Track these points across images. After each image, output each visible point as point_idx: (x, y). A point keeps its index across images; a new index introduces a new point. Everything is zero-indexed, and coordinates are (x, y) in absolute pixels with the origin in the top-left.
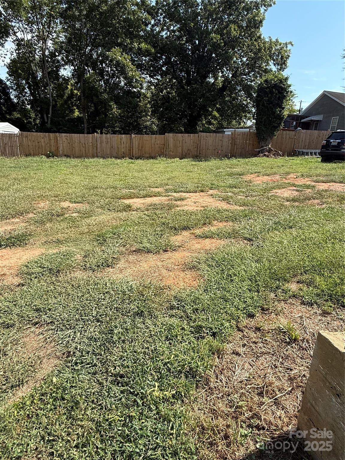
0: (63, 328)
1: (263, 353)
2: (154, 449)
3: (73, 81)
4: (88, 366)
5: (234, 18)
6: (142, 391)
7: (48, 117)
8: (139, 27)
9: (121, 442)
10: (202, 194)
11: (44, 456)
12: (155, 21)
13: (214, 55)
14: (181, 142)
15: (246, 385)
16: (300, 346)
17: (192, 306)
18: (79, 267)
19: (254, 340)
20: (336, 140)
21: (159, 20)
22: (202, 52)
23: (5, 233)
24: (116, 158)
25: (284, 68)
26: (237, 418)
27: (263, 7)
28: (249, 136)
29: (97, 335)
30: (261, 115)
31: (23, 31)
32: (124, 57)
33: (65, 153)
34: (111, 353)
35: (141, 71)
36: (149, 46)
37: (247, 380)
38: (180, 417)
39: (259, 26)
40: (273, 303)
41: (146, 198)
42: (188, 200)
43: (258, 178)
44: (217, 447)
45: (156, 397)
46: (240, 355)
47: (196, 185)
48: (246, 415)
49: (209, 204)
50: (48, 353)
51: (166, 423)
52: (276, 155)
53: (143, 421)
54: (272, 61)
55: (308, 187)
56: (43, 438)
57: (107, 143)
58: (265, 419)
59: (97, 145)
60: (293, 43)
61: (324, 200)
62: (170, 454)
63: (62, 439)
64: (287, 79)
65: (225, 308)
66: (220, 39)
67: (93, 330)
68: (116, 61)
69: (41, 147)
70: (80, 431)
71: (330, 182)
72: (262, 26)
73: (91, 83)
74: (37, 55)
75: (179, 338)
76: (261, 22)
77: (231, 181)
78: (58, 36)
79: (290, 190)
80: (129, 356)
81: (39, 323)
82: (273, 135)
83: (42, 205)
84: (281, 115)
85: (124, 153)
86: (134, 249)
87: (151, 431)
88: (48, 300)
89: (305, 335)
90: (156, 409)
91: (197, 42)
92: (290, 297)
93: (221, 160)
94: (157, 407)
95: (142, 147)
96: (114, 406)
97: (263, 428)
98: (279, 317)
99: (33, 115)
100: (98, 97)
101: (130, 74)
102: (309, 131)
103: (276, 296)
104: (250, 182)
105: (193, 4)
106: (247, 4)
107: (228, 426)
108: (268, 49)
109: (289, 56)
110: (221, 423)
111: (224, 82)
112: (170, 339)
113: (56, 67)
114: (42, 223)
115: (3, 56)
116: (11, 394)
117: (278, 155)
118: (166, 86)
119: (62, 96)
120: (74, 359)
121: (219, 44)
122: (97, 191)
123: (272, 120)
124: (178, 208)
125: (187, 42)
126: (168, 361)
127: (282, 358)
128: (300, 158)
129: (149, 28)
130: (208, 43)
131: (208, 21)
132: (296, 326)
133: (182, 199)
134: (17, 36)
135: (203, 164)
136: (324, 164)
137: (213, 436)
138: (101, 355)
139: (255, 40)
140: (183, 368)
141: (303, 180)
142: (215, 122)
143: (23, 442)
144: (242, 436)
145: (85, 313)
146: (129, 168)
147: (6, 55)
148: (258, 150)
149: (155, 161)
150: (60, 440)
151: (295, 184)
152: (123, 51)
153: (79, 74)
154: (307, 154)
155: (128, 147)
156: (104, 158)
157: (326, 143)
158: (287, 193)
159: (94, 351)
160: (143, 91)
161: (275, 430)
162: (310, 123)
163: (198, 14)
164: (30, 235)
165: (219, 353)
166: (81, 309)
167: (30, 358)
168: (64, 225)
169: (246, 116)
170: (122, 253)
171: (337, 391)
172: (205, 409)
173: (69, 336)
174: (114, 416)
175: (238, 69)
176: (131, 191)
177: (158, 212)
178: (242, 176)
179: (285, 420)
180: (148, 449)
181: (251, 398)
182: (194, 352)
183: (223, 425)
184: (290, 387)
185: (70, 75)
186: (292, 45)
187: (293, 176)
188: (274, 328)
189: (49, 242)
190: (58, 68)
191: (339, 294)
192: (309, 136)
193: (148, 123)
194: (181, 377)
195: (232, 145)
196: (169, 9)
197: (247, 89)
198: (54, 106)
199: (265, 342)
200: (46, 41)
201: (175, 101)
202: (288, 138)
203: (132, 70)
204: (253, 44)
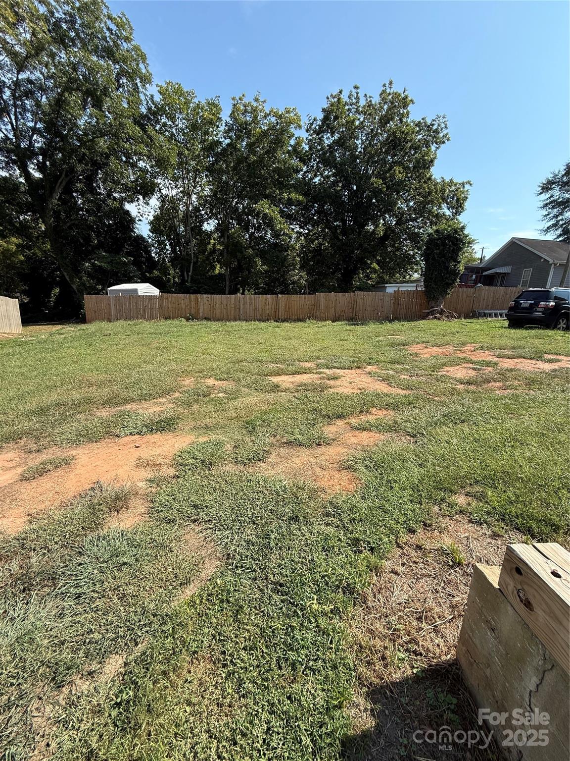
0: (221, 528)
1: (424, 575)
2: (315, 660)
3: (216, 235)
4: (248, 571)
5: (398, 159)
6: (301, 602)
7: (188, 275)
8: (290, 175)
9: (284, 650)
10: (358, 371)
11: (217, 654)
12: (307, 167)
13: (374, 201)
14: (334, 302)
15: (405, 608)
16: (464, 571)
17: (349, 515)
18: (230, 459)
19: (415, 559)
20: (527, 300)
21: (312, 166)
22: (360, 198)
23: (154, 415)
24: (260, 320)
25: (461, 212)
26: (394, 641)
27: (434, 144)
29: (253, 538)
31: (168, 188)
32: (272, 209)
33: (206, 316)
34: (269, 559)
35: (290, 222)
36: (300, 196)
37: (406, 603)
38: (339, 633)
39: (429, 166)
40: (437, 518)
41: (295, 376)
42: (343, 378)
43: (426, 350)
44: (375, 666)
45: (315, 610)
46: (399, 575)
47: (352, 359)
48: (404, 639)
49: (367, 385)
50: (209, 553)
51: (325, 636)
52: (450, 316)
53: (304, 632)
54: (445, 205)
55: (488, 364)
56: (214, 637)
57: (251, 304)
58: (422, 645)
59: (240, 306)
60: (471, 183)
61: (508, 383)
62: (330, 666)
63: (231, 640)
64: (463, 228)
65: (384, 520)
66: (382, 184)
67: (250, 533)
68: (264, 214)
69: (181, 309)
70: (246, 634)
71: (517, 357)
72: (433, 166)
73: (235, 238)
74: (181, 211)
75: (336, 550)
76: (432, 161)
77: (392, 354)
78: (203, 190)
79: (466, 368)
80: (287, 565)
81: (198, 520)
82: (446, 293)
83: (187, 382)
84: (457, 270)
85: (268, 315)
86: (285, 441)
87: (311, 643)
88: (204, 496)
89: (471, 559)
90: (315, 622)
91: (355, 188)
92: (456, 513)
93: (381, 323)
94: (316, 620)
95: (289, 308)
96: (275, 614)
97: (421, 654)
98: (443, 535)
99: (172, 272)
100: (241, 252)
101: (278, 227)
102: (492, 288)
103: (440, 510)
104: (417, 355)
105: (351, 147)
106: (415, 143)
107: (385, 648)
108: (441, 191)
109: (467, 198)
110: (378, 643)
111: (386, 231)
112: (327, 550)
113: (199, 222)
114: (189, 404)
115: (147, 213)
116: (181, 592)
117: (452, 317)
118: (317, 237)
119: (204, 252)
120: (235, 562)
121: (380, 189)
122: (242, 366)
123: (444, 276)
124: (332, 390)
125: (343, 187)
126: (325, 574)
127: (444, 582)
128: (481, 320)
129: (300, 176)
130: (368, 189)
131: (368, 164)
132: (461, 548)
133: (335, 378)
134: (161, 193)
135: (359, 329)
136: (513, 331)
137: (371, 655)
138: (259, 560)
139: (425, 182)
140: (340, 584)
141: (482, 355)
142: (374, 276)
143: (198, 639)
144: (399, 659)
145: (241, 514)
146: (275, 334)
148: (426, 311)
149: (303, 324)
150: (230, 641)
151: (471, 360)
152: (271, 203)
153: (222, 229)
154: (490, 315)
155: (273, 308)
156: (247, 321)
157: (515, 304)
158: (460, 372)
159: (252, 555)
160: (291, 243)
161: (433, 658)
162: (494, 276)
163: (358, 157)
164: (179, 418)
165: (376, 570)
166: (236, 508)
167: (193, 557)
168: (211, 407)
169: (412, 268)
170: (272, 445)
171: (491, 625)
172: (362, 628)
173: (228, 538)
174: (277, 624)
175: (403, 216)
176: (278, 365)
177: (309, 394)
178: (406, 347)
179: (443, 649)
180: (309, 660)
181: (409, 622)
182: (351, 567)
183: (380, 646)
184: (450, 615)
185: (213, 229)
186: (471, 185)
187: (469, 348)
188: (436, 548)
189: (198, 428)
190: (202, 222)
191: (513, 514)
192: (492, 294)
193: (296, 278)
194: (339, 592)
195: (394, 305)
196: (324, 154)
197: (415, 238)
198: (196, 263)
199: (426, 563)
200: (190, 196)
201: (328, 253)
202: (465, 296)
203: (280, 223)
204: (421, 187)
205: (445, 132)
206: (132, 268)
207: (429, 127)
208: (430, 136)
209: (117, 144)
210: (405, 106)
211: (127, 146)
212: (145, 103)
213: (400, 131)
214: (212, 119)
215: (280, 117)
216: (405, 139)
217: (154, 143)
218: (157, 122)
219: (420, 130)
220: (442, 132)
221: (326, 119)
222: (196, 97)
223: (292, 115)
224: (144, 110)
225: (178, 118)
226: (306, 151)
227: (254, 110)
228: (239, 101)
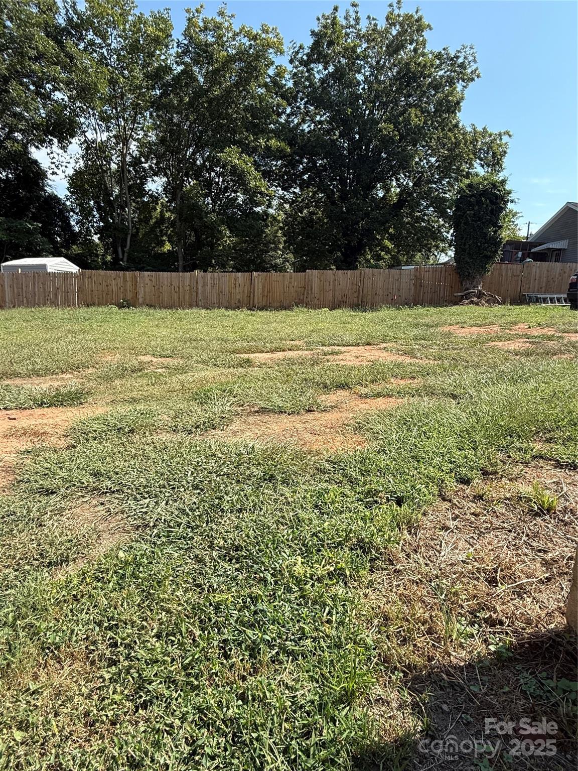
0: (138, 496)
1: (491, 529)
2: (298, 640)
3: (165, 199)
5: (414, 101)
6: (273, 566)
7: (123, 252)
8: (267, 117)
9: (237, 630)
10: (367, 347)
11: (100, 648)
12: (292, 108)
13: (383, 154)
14: (331, 283)
16: (559, 519)
18: (166, 428)
19: (473, 511)
21: (299, 108)
22: (365, 150)
23: (49, 389)
24: (227, 308)
25: (499, 171)
27: (461, 82)
28: (443, 273)
30: (462, 238)
31: (95, 129)
32: (244, 160)
33: (148, 302)
35: (269, 181)
36: (283, 144)
38: (344, 601)
39: (455, 110)
40: (504, 466)
41: (275, 353)
42: (345, 354)
43: (462, 330)
44: (415, 644)
45: (300, 574)
46: (448, 530)
47: (358, 337)
49: (381, 358)
50: (111, 526)
51: (318, 607)
52: (492, 301)
54: (478, 161)
55: (550, 338)
56: (99, 624)
57: (213, 285)
58: (502, 610)
59: (197, 288)
60: (511, 133)
62: (327, 647)
63: (133, 626)
64: (503, 182)
66: (393, 131)
68: (231, 166)
69: (110, 293)
70: (164, 616)
72: (459, 111)
73: (192, 198)
74: (114, 163)
76: (458, 103)
78: (146, 135)
79: (520, 342)
82: (484, 268)
83: (109, 358)
84: (497, 238)
85: (239, 301)
86: (257, 410)
89: (568, 504)
90: (300, 591)
91: (357, 136)
92: (534, 459)
93: (398, 309)
94: (300, 588)
95: (269, 292)
97: (501, 623)
99: (101, 252)
100: (201, 219)
101: (253, 183)
102: (545, 264)
103: (508, 457)
105: (351, 83)
106: (435, 79)
108: (471, 143)
109: (505, 152)
111: (401, 194)
112: (321, 507)
113: (141, 178)
114: (109, 379)
115: (64, 164)
116: (47, 574)
117: (494, 303)
118: (307, 204)
119: (146, 220)
120: (157, 532)
121: (391, 138)
123: (481, 246)
124: (330, 363)
125: (341, 137)
127: (528, 535)
128: (532, 306)
129: (282, 119)
130: (375, 137)
131: (374, 106)
133: (335, 354)
134: (85, 136)
135: (369, 315)
138: (201, 527)
139: (450, 130)
141: (541, 330)
142: (386, 257)
143: (64, 628)
147: (69, 163)
148: (459, 294)
149: (289, 313)
150: (129, 627)
151: (526, 335)
152: (242, 152)
153: (173, 190)
154: (545, 300)
155: (246, 291)
156: (208, 309)
158: (514, 346)
159: (189, 522)
160: (271, 211)
161: (524, 628)
162: (546, 253)
163: (359, 96)
164: (89, 393)
167: (81, 530)
168: (142, 382)
169: (437, 247)
170: (236, 413)
173: (148, 506)
175: (423, 174)
176: (251, 343)
184: (545, 573)
185: (160, 189)
186: (510, 136)
187: (522, 326)
190: (143, 180)
192: (546, 271)
195: (416, 288)
196: (314, 91)
197: (439, 205)
198: (134, 236)
199: (494, 515)
200: (127, 142)
201: (322, 226)
202: (510, 274)
203: (255, 178)
204: (445, 136)
205: (474, 66)
206: (39, 238)
207: (453, 59)
208: (455, 71)
209: (21, 63)
210: (420, 30)
211: (35, 67)
212: (63, 11)
213: (415, 63)
214: (158, 37)
215: (255, 38)
216: (422, 73)
217: (76, 64)
218: (81, 38)
219: (441, 64)
220: (470, 67)
221: (316, 46)
222: (137, 6)
223: (270, 35)
224: (61, 21)
225: (111, 35)
226: (290, 88)
227: (218, 27)
228: (196, 14)
